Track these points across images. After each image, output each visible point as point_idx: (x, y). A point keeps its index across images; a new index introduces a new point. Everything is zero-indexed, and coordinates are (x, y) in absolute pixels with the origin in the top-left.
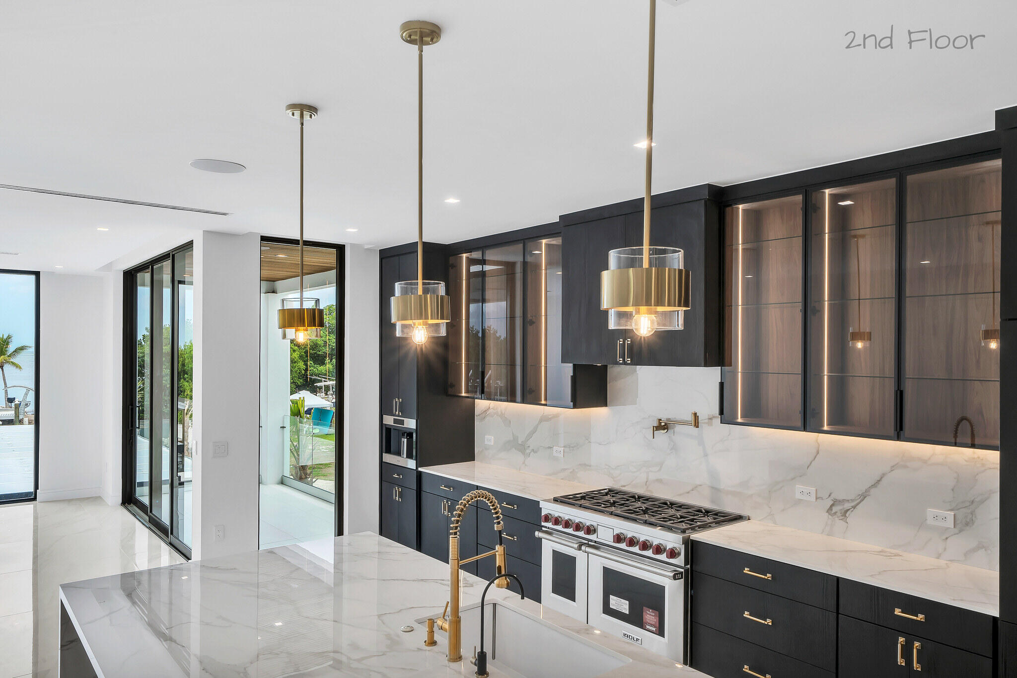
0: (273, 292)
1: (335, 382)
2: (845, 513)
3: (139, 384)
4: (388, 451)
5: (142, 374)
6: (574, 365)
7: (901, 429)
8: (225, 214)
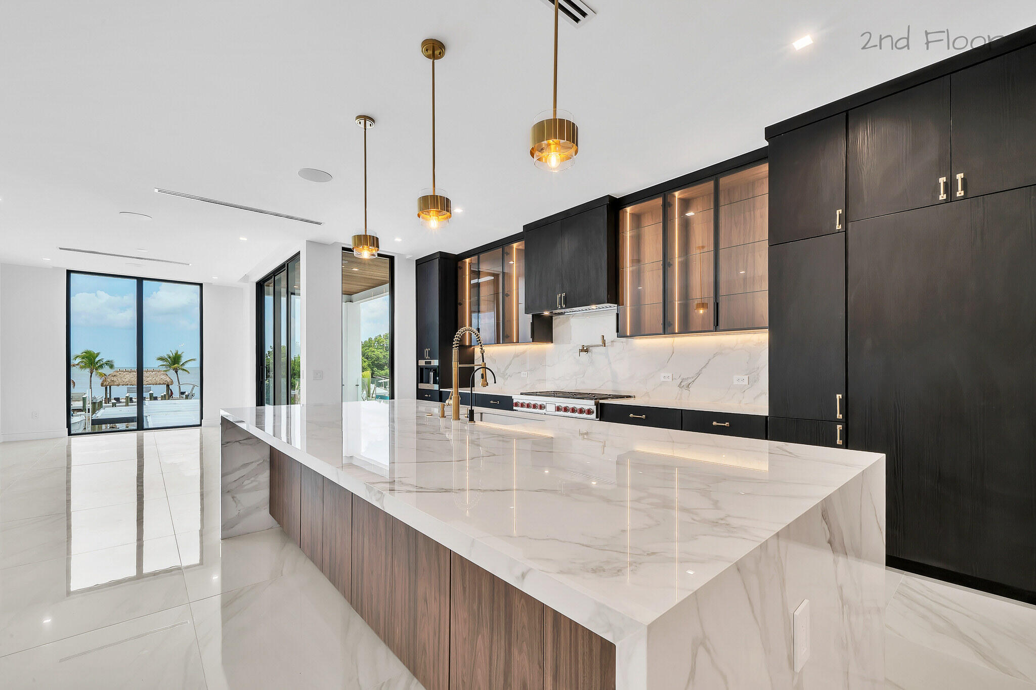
0: (351, 302)
1: (388, 380)
2: (688, 386)
3: (266, 382)
4: (422, 382)
5: (268, 377)
6: (533, 315)
7: (717, 325)
8: (319, 224)
